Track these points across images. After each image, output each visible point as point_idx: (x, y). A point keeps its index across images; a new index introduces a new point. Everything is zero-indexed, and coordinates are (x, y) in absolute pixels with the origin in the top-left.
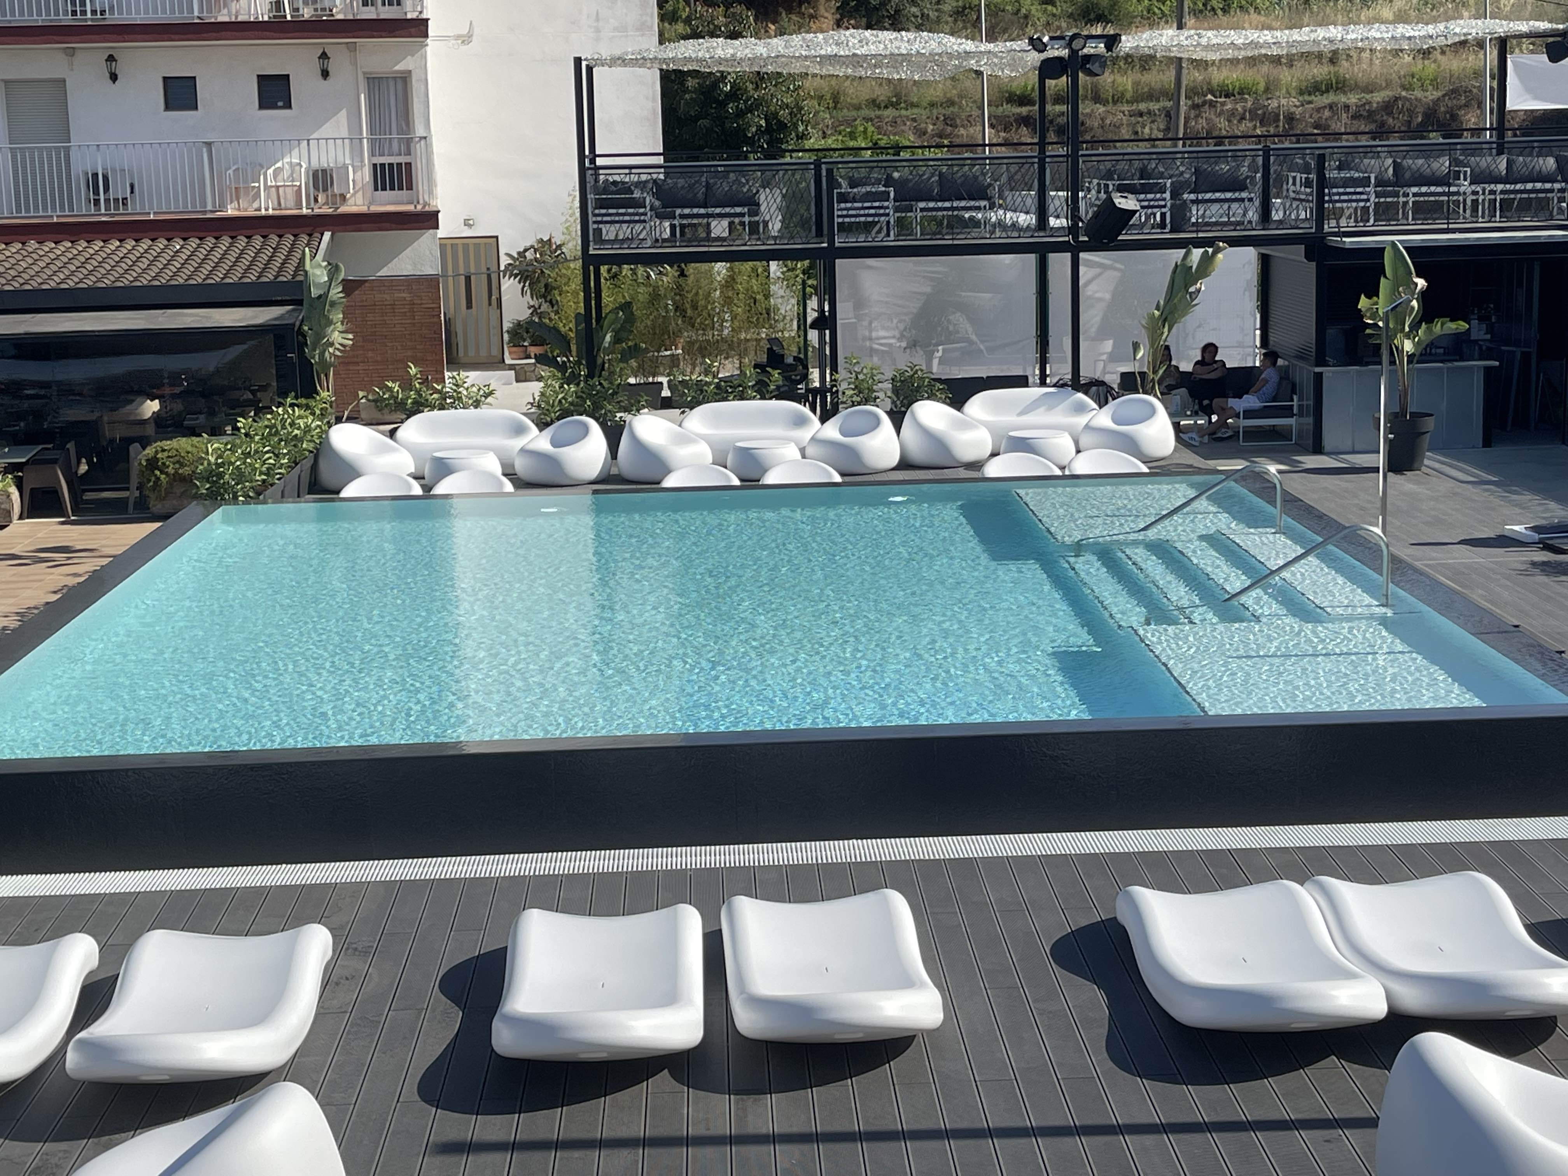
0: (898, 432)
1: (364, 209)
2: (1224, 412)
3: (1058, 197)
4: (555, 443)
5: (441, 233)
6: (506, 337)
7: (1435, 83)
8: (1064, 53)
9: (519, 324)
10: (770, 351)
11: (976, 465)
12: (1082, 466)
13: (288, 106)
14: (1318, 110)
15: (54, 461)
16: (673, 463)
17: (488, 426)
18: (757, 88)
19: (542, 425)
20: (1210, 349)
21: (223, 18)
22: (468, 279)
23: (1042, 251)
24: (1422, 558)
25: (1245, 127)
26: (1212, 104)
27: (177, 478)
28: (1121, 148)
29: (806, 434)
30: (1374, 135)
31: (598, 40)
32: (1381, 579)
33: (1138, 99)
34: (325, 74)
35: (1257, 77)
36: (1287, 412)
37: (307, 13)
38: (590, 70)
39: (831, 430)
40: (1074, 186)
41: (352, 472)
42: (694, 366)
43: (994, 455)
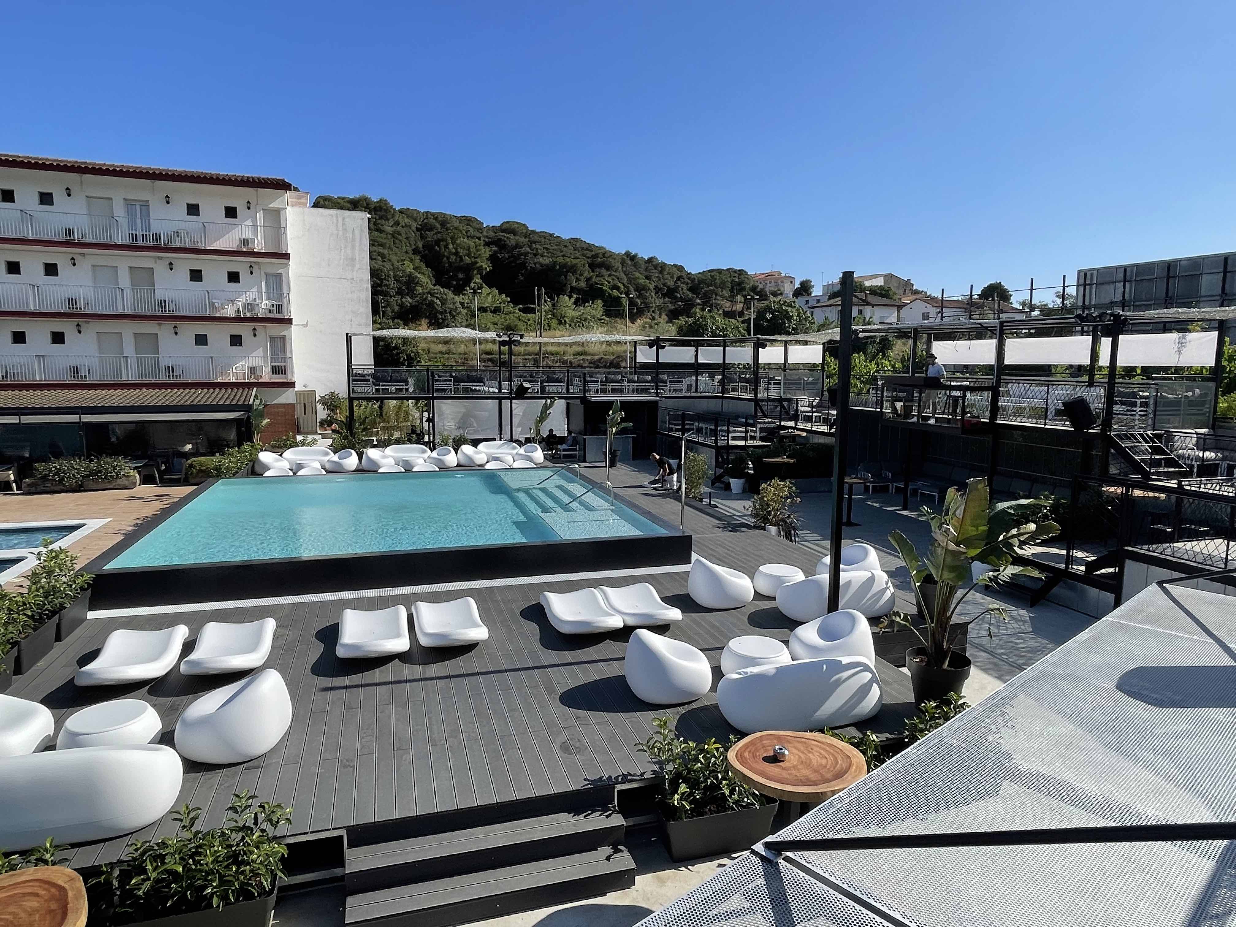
0: (456, 454)
1: (268, 381)
2: (557, 450)
3: (505, 384)
4: (339, 458)
5: (296, 389)
6: (318, 424)
7: (613, 354)
8: (508, 339)
9: (323, 420)
10: (412, 429)
11: (482, 465)
12: (516, 465)
13: (241, 345)
14: (580, 360)
15: (153, 465)
16: (381, 465)
17: (316, 453)
18: (403, 346)
19: (335, 453)
20: (551, 431)
21: (218, 315)
22: (305, 404)
23: (500, 399)
24: (622, 492)
25: (558, 364)
26: (548, 357)
27: (201, 471)
28: (520, 369)
29: (426, 456)
30: (596, 368)
31: (351, 328)
32: (611, 499)
33: (525, 355)
34: (255, 335)
35: (561, 349)
36: (575, 450)
37: (248, 315)
38: (350, 337)
39: (434, 454)
40: (510, 380)
41: (267, 468)
42: (385, 434)
43: (487, 462)
